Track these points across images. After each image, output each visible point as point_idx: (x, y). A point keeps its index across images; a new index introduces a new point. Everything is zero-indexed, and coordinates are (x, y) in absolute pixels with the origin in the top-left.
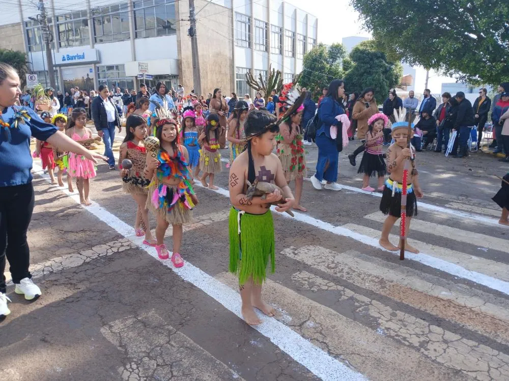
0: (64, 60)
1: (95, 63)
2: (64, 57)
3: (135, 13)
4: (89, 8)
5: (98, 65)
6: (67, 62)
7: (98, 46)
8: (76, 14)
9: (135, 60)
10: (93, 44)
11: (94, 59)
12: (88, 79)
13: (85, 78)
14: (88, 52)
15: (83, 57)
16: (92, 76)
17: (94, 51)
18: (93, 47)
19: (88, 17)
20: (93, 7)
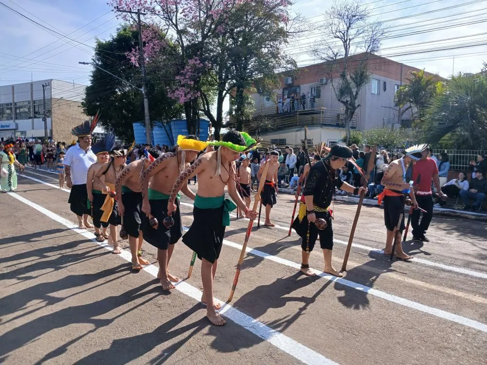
1: (15, 130)
3: (35, 108)
6: (1, 129)
7: (17, 121)
8: (7, 105)
9: (33, 129)
10: (15, 120)
11: (13, 126)
13: (10, 137)
14: (11, 124)
15: (9, 126)
16: (13, 136)
17: (14, 123)
18: (14, 121)
19: (13, 106)
20: (15, 101)
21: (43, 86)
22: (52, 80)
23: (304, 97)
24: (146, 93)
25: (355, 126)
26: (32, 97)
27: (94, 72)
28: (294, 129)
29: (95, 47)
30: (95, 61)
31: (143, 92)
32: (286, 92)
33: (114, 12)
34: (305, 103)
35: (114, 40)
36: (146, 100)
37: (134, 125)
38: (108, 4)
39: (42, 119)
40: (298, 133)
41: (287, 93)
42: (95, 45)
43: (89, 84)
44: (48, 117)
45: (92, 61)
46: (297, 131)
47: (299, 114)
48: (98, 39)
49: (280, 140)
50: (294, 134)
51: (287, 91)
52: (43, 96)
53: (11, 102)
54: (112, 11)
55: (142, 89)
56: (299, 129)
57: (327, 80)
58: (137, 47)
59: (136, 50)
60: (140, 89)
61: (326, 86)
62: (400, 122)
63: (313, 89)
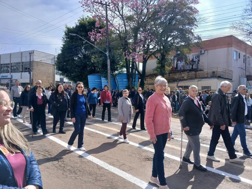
0: (1, 77)
1: (10, 78)
2: (1, 76)
3: (23, 66)
4: (10, 63)
5: (11, 79)
6: (2, 78)
7: (12, 74)
8: (7, 64)
9: (21, 78)
10: (10, 73)
11: (10, 77)
12: (8, 83)
13: (7, 83)
14: (8, 75)
15: (7, 77)
16: (9, 82)
17: (10, 75)
18: (10, 74)
19: (10, 66)
20: (11, 62)
21: (30, 54)
22: (34, 50)
24: (109, 56)
25: (231, 78)
26: (22, 60)
27: (64, 45)
28: (196, 80)
30: (64, 38)
31: (107, 55)
33: (82, 7)
35: (77, 26)
36: (109, 60)
37: (88, 76)
38: (79, 2)
39: (28, 73)
40: (199, 82)
41: (176, 59)
42: (65, 29)
43: (60, 52)
44: (32, 71)
45: (63, 39)
46: (198, 81)
49: (184, 86)
50: (196, 83)
51: (176, 58)
52: (29, 59)
53: (9, 62)
54: (82, 6)
55: (107, 53)
56: (199, 80)
57: (205, 51)
58: (96, 29)
59: (95, 31)
60: (106, 53)
61: (204, 55)
62: (246, 77)
63: (194, 57)
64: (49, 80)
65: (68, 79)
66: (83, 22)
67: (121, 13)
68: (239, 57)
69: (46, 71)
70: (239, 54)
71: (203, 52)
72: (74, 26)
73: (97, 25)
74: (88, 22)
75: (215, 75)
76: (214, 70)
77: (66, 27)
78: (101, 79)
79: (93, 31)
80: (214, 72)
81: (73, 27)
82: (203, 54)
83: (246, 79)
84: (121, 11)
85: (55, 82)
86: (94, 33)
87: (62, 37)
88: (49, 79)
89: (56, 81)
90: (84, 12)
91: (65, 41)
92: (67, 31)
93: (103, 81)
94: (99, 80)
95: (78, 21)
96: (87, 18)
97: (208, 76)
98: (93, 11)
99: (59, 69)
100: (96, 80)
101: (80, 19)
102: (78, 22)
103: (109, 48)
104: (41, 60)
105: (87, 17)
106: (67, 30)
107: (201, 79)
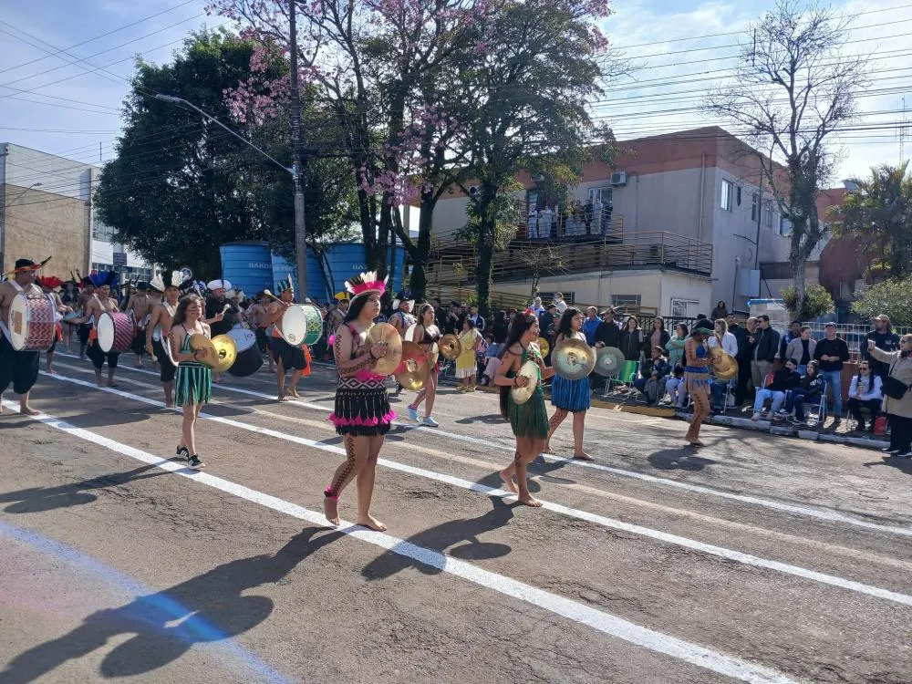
22: (7, 144)
23: (589, 208)
24: (301, 181)
25: (708, 271)
27: (129, 131)
28: (594, 274)
29: (134, 76)
30: (128, 106)
31: (295, 177)
32: (534, 198)
34: (591, 221)
35: (179, 64)
36: (299, 196)
37: (222, 249)
40: (604, 280)
41: (535, 200)
42: (134, 73)
43: (114, 156)
45: (124, 107)
46: (601, 277)
47: (607, 243)
48: (140, 60)
50: (594, 283)
51: (536, 196)
55: (293, 170)
56: (606, 272)
57: (628, 176)
58: (251, 80)
59: (248, 86)
60: (290, 170)
61: (624, 190)
62: (758, 267)
63: (595, 193)
64: (68, 258)
65: (145, 256)
66: (202, 48)
67: (345, 26)
68: (739, 203)
69: (56, 223)
70: (739, 189)
71: (623, 180)
72: (170, 62)
73: (256, 63)
74: (224, 51)
75: (658, 260)
76: (655, 242)
77: (138, 66)
78: (269, 261)
79: (241, 84)
80: (654, 249)
81: (165, 67)
82: (624, 185)
83: (757, 273)
84: (346, 19)
85: (91, 265)
86: (247, 94)
87: (124, 102)
88: (66, 256)
89: (94, 265)
90: (209, 14)
91: (134, 116)
92: (140, 79)
93: (275, 269)
94: (261, 266)
95: (183, 46)
96: (219, 36)
97: (635, 263)
98: (243, 13)
99: (109, 217)
100: (251, 265)
101: (193, 38)
102: (184, 49)
103: (301, 151)
104: (38, 184)
105: (218, 32)
106: (141, 75)
107: (612, 270)
